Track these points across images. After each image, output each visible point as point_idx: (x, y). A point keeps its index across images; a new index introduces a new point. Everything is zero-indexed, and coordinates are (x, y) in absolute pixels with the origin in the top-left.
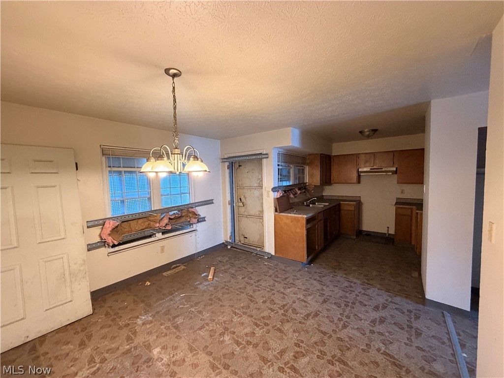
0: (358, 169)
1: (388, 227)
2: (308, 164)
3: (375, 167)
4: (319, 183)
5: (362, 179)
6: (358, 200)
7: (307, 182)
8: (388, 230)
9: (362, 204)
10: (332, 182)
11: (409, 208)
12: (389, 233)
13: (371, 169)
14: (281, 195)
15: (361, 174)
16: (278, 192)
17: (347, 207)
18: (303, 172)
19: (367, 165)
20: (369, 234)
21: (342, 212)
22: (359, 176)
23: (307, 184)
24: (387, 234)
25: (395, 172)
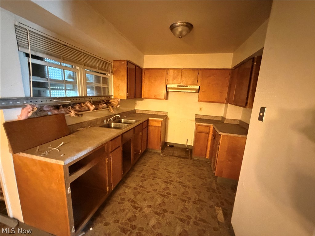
0: (167, 85)
1: (187, 140)
2: (112, 73)
3: (182, 84)
4: (126, 96)
5: (170, 95)
6: (165, 116)
7: (113, 94)
8: (187, 143)
9: (168, 119)
10: (143, 97)
11: (208, 126)
12: (188, 144)
13: (178, 86)
14: (30, 115)
15: (170, 90)
16: (23, 109)
17: (155, 123)
18: (106, 81)
19: (175, 81)
20: (172, 146)
21: (150, 128)
22: (167, 92)
23: (113, 97)
24: (186, 146)
25: (198, 91)
